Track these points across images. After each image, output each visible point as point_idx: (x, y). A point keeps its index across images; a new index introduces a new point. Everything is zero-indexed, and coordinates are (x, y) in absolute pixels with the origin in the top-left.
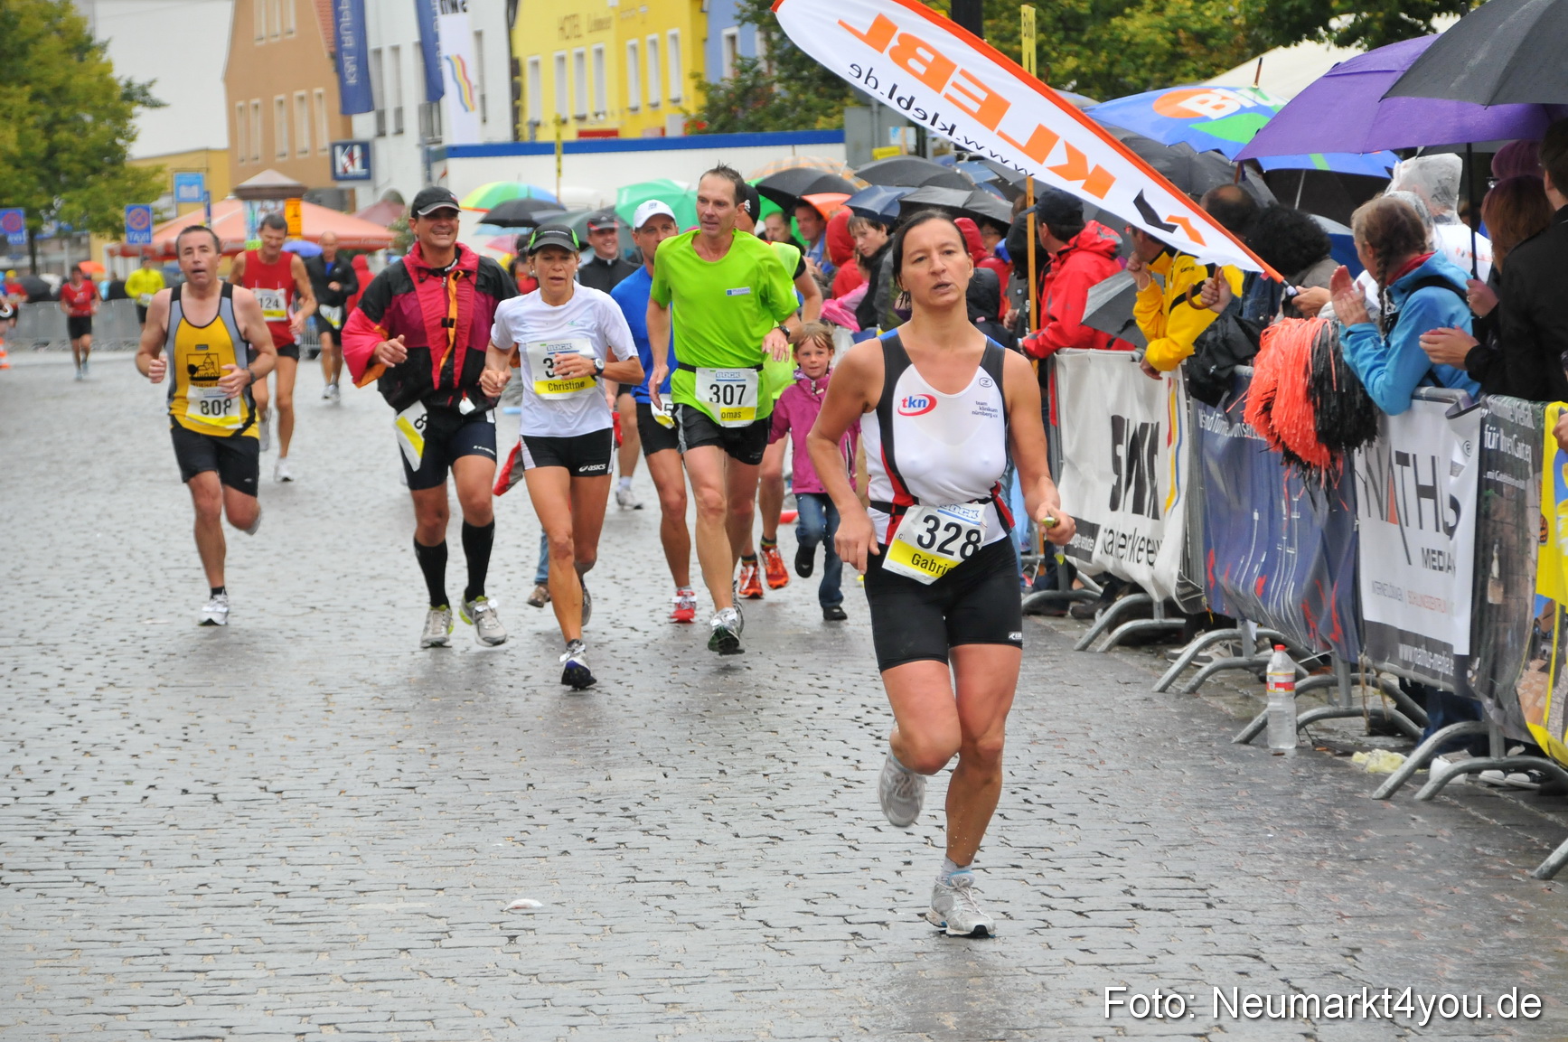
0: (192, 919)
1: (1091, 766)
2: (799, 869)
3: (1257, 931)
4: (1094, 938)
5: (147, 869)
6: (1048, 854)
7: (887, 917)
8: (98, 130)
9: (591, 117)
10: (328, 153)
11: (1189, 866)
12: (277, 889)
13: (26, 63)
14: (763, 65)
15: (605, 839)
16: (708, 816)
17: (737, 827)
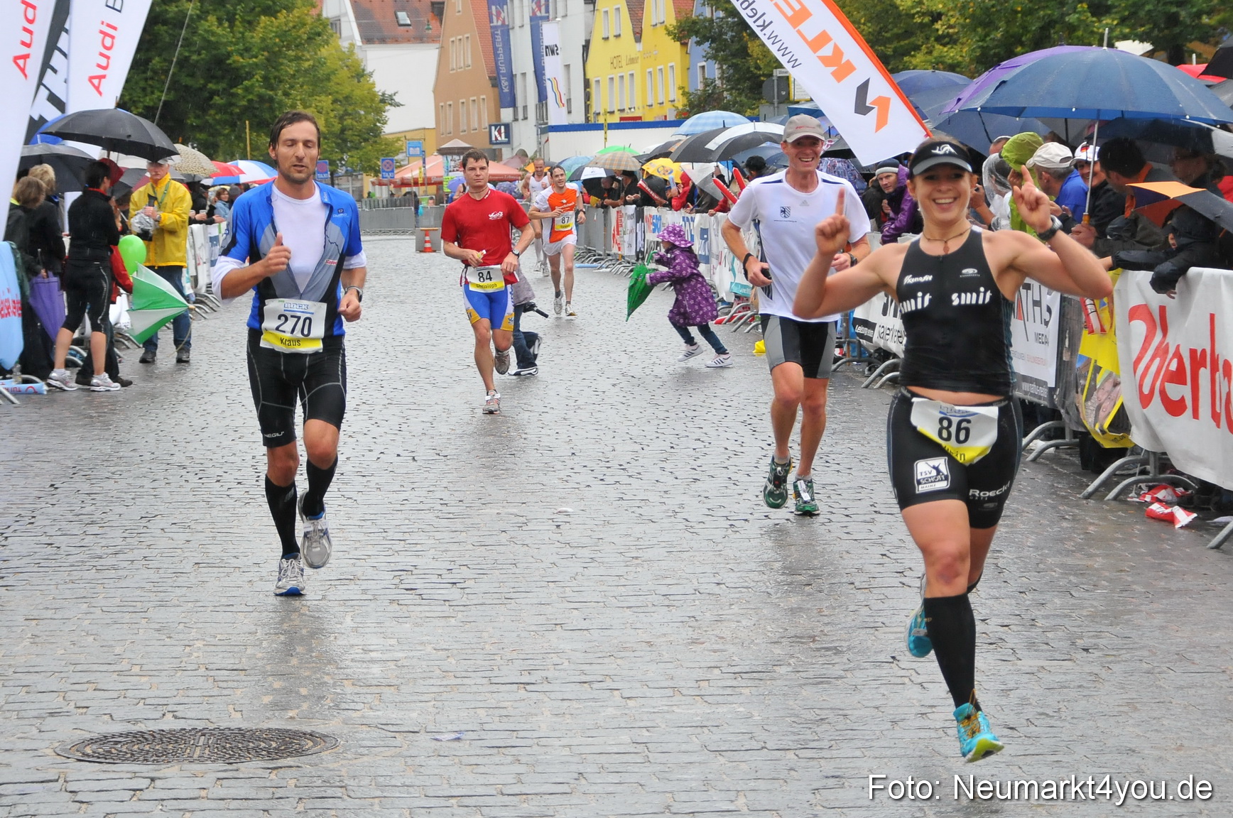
0: (399, 515)
1: (862, 445)
2: (706, 494)
4: (853, 527)
5: (378, 493)
7: (749, 517)
8: (367, 118)
9: (627, 110)
10: (488, 130)
12: (442, 502)
13: (330, 84)
14: (718, 83)
15: (609, 480)
16: (663, 469)
17: (677, 474)
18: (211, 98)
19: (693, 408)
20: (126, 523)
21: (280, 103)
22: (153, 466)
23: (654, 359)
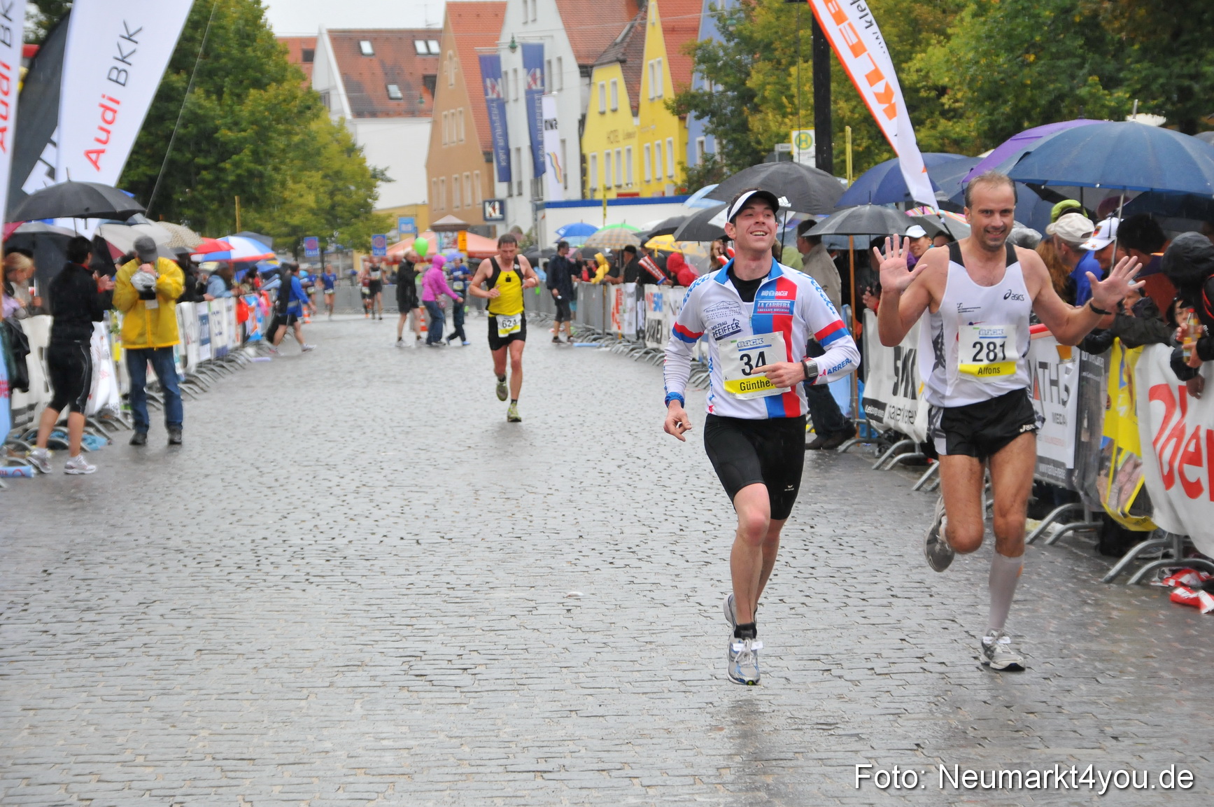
0: (405, 599)
1: (876, 528)
3: (954, 608)
4: (869, 611)
5: (383, 576)
6: (850, 570)
8: (358, 194)
9: (624, 186)
10: (481, 206)
11: (922, 576)
12: (449, 586)
13: (320, 159)
14: (718, 158)
15: (619, 563)
16: (673, 552)
17: (688, 557)
19: (702, 489)
20: (124, 609)
21: (269, 178)
23: (659, 440)
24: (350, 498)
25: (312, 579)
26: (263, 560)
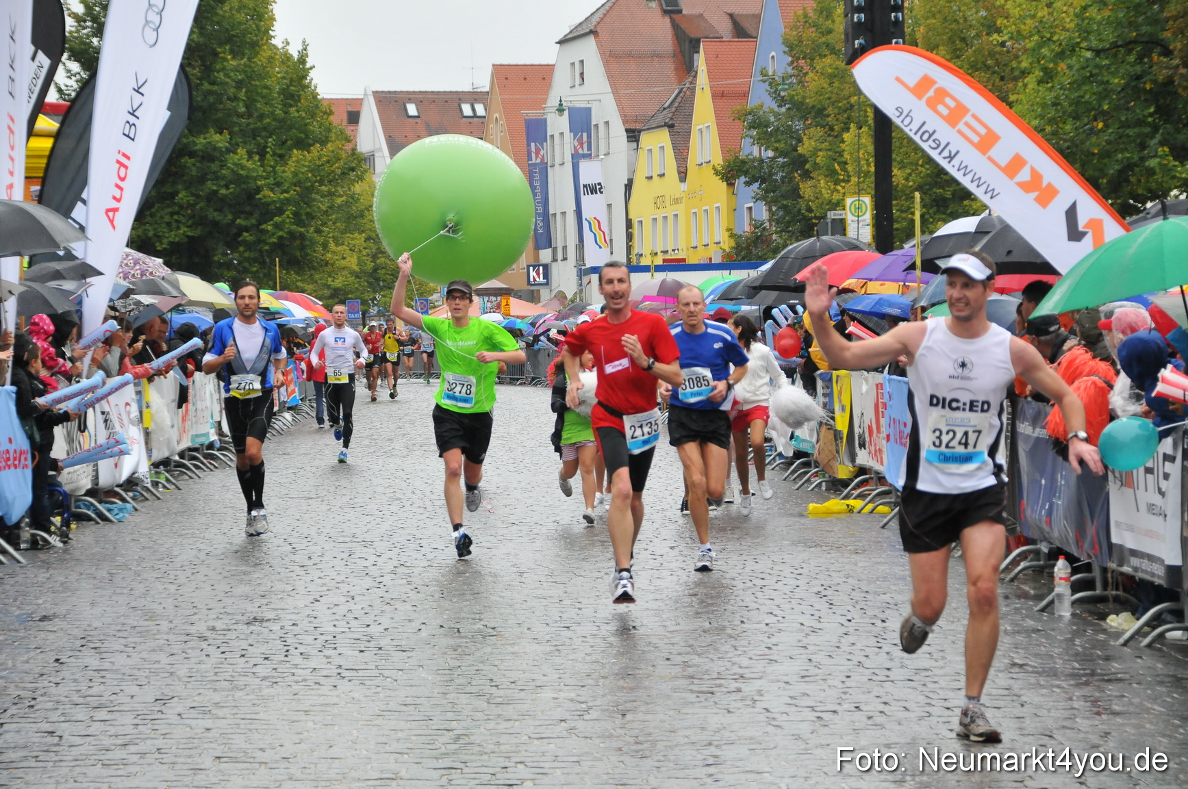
2: (786, 678)
3: (1049, 720)
5: (420, 671)
6: (929, 673)
9: (670, 251)
10: (525, 272)
12: (492, 683)
13: (363, 221)
14: (767, 224)
15: (675, 659)
18: (239, 234)
19: (761, 576)
20: (138, 706)
21: (311, 240)
22: (171, 637)
24: (387, 579)
25: (345, 673)
26: (292, 651)
